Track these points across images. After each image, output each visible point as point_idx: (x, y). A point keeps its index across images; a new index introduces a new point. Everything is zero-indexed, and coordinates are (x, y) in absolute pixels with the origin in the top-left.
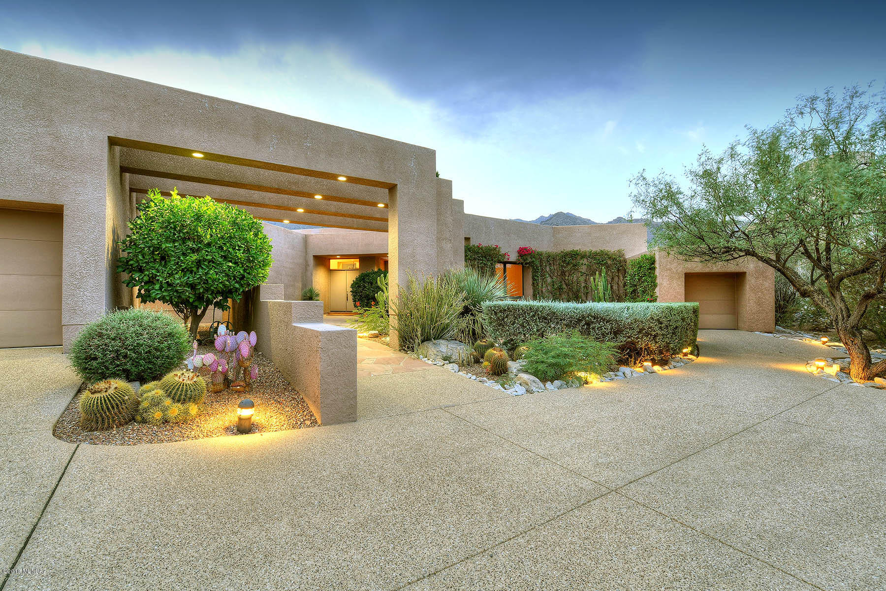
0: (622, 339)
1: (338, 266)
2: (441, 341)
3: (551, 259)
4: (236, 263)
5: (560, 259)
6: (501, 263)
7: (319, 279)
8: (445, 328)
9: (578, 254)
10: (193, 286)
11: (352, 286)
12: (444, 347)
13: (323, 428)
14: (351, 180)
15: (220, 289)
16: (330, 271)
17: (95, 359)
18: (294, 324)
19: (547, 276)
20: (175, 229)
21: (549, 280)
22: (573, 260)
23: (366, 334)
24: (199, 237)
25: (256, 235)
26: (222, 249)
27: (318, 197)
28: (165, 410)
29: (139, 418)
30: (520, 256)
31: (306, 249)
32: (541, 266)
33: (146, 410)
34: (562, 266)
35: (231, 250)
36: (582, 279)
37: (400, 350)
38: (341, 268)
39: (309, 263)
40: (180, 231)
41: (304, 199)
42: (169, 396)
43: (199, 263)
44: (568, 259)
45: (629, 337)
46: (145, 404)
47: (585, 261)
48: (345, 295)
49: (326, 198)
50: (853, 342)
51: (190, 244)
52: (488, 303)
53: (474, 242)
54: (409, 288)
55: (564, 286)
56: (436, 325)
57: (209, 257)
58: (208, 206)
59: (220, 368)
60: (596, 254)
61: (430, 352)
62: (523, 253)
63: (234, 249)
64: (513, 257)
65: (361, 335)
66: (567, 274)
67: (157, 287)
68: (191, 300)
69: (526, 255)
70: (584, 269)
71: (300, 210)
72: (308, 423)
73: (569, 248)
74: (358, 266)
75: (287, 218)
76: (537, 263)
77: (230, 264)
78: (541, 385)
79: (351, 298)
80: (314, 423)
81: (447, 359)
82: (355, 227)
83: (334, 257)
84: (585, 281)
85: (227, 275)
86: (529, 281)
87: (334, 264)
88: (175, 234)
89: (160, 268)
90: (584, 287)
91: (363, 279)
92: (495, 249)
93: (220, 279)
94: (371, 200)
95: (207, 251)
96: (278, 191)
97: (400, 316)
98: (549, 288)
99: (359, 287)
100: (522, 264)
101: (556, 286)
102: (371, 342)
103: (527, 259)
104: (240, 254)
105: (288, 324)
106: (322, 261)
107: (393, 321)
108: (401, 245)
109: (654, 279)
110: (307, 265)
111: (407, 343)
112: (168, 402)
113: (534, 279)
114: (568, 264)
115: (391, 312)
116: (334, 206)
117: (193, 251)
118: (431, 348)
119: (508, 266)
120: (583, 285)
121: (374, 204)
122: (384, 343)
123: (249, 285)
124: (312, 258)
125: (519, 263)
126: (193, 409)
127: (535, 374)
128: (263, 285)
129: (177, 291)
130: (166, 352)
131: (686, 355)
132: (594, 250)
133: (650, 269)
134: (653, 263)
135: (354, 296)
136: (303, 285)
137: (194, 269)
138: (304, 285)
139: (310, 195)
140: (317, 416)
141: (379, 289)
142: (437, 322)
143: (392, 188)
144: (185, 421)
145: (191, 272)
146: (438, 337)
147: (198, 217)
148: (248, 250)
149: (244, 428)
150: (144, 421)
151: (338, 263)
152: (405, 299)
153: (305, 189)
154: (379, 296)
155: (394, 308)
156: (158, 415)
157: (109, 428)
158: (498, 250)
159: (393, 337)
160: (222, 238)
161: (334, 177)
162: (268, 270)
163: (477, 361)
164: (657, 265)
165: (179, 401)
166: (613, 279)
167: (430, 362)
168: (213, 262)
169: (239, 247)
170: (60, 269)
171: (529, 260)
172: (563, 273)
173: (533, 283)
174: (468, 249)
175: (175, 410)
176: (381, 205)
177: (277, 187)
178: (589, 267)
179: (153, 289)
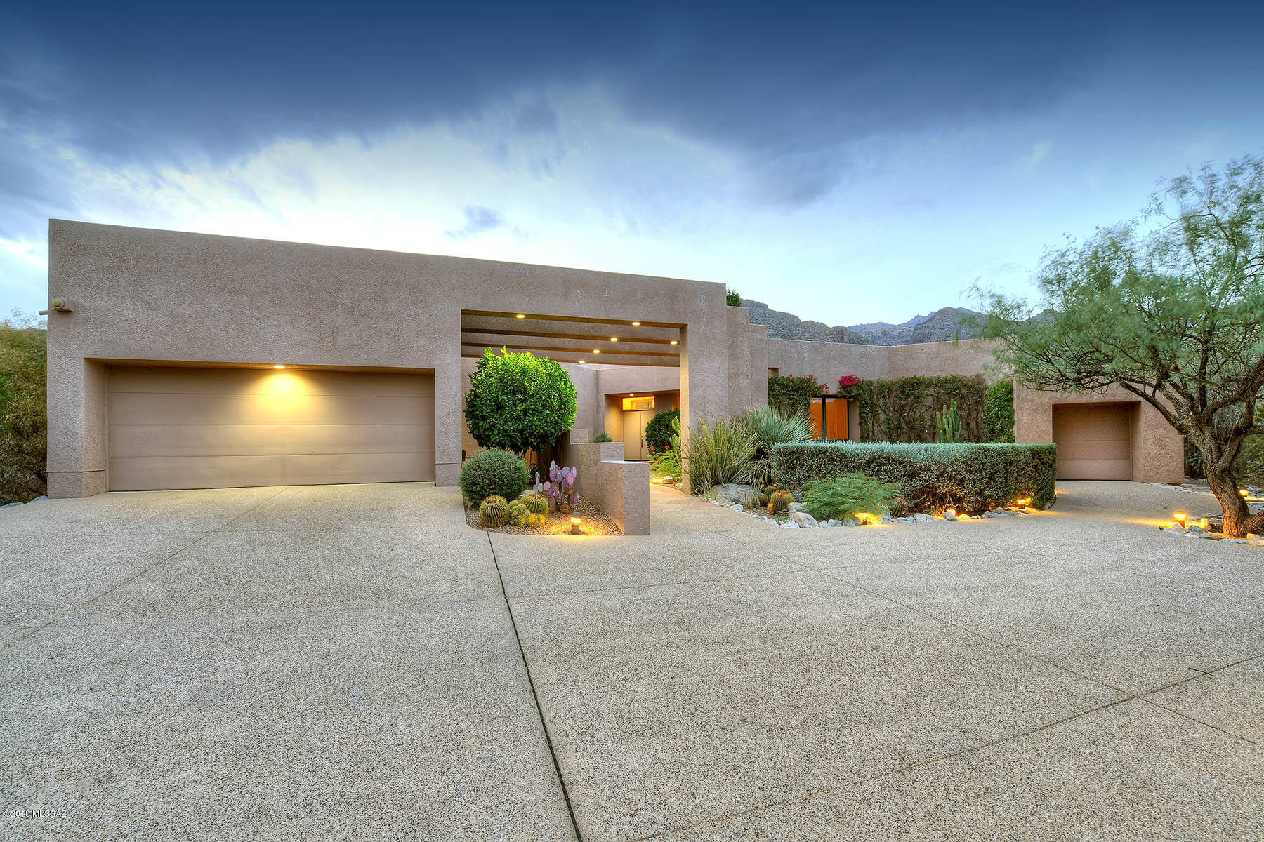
0: (918, 483)
1: (632, 405)
2: (731, 484)
3: (885, 389)
4: (552, 411)
5: (896, 390)
6: (818, 397)
7: (612, 422)
8: (735, 472)
9: (921, 383)
10: (521, 432)
11: (648, 429)
12: (733, 490)
13: (626, 537)
14: (643, 324)
15: (541, 434)
16: (623, 413)
17: (479, 484)
18: (603, 461)
19: (880, 412)
20: (507, 383)
21: (882, 417)
22: (914, 390)
23: (661, 481)
24: (525, 389)
25: (565, 384)
26: (541, 398)
27: (614, 340)
28: (527, 517)
29: (512, 522)
30: (843, 388)
31: (597, 386)
32: (870, 399)
33: (516, 517)
34: (901, 399)
35: (548, 399)
36: (927, 415)
37: (692, 494)
38: (634, 408)
39: (601, 404)
40: (511, 385)
41: (600, 342)
42: (528, 508)
43: (525, 412)
44: (907, 389)
45: (926, 481)
46: (515, 513)
47: (931, 391)
48: (640, 440)
49: (621, 339)
50: (1222, 489)
51: (519, 396)
52: (779, 445)
53: (783, 373)
54: (699, 430)
55: (904, 425)
56: (726, 468)
57: (533, 407)
58: (528, 360)
59: (554, 494)
60: (946, 381)
61: (719, 495)
62: (846, 383)
63: (550, 398)
64: (833, 389)
65: (656, 481)
66: (907, 409)
67: (496, 432)
68: (519, 444)
69: (851, 386)
70: (929, 401)
71: (596, 352)
72: (616, 533)
73: (909, 375)
74: (653, 405)
75: (582, 358)
76: (866, 396)
77: (548, 412)
78: (815, 522)
79: (645, 443)
80: (620, 533)
81: (736, 501)
82: (649, 363)
83: (627, 395)
84: (932, 417)
85: (546, 422)
86: (856, 419)
87: (627, 403)
88: (507, 388)
89: (498, 417)
90: (930, 426)
91: (659, 421)
92: (809, 380)
93: (540, 425)
94: (664, 338)
95: (531, 401)
96: (579, 337)
97: (691, 459)
98: (882, 427)
99: (654, 430)
100: (845, 397)
101: (891, 426)
102: (666, 487)
103: (851, 391)
104: (555, 403)
105: (597, 462)
106: (614, 400)
107: (685, 464)
108: (692, 387)
109: (1011, 415)
110: (598, 406)
111: (697, 487)
112: (528, 512)
113: (861, 417)
114: (908, 395)
115: (683, 455)
116: (627, 346)
117: (522, 401)
118: (720, 491)
119: (828, 400)
120: (929, 423)
121: (668, 342)
122: (677, 488)
123: (561, 430)
124: (604, 398)
125: (841, 397)
126: (543, 519)
127: (811, 512)
128: (572, 429)
129: (510, 436)
130: (518, 482)
131: (1023, 506)
132: (943, 376)
133: (1007, 400)
134: (1011, 392)
135: (650, 441)
136: (594, 429)
137: (522, 417)
138: (596, 430)
139: (607, 339)
140: (621, 529)
141: (674, 432)
142: (726, 465)
143: (683, 328)
144: (538, 526)
145: (520, 419)
146: (729, 480)
147: (524, 372)
148: (560, 399)
149: (575, 531)
150: (515, 524)
151: (632, 401)
152: (697, 442)
153: (602, 333)
154: (674, 440)
155: (686, 451)
156: (523, 521)
157: (498, 527)
158: (812, 381)
159: (685, 482)
160: (541, 389)
161: (629, 323)
162: (575, 415)
163: (764, 504)
164: (1015, 396)
165: (534, 512)
166: (969, 414)
167: (717, 504)
168: (536, 411)
169: (554, 396)
170: (434, 419)
171: (855, 392)
172: (902, 408)
173: (861, 422)
174: (772, 384)
175: (533, 518)
176: (674, 343)
177: (578, 333)
178: (937, 399)
179: (493, 434)
